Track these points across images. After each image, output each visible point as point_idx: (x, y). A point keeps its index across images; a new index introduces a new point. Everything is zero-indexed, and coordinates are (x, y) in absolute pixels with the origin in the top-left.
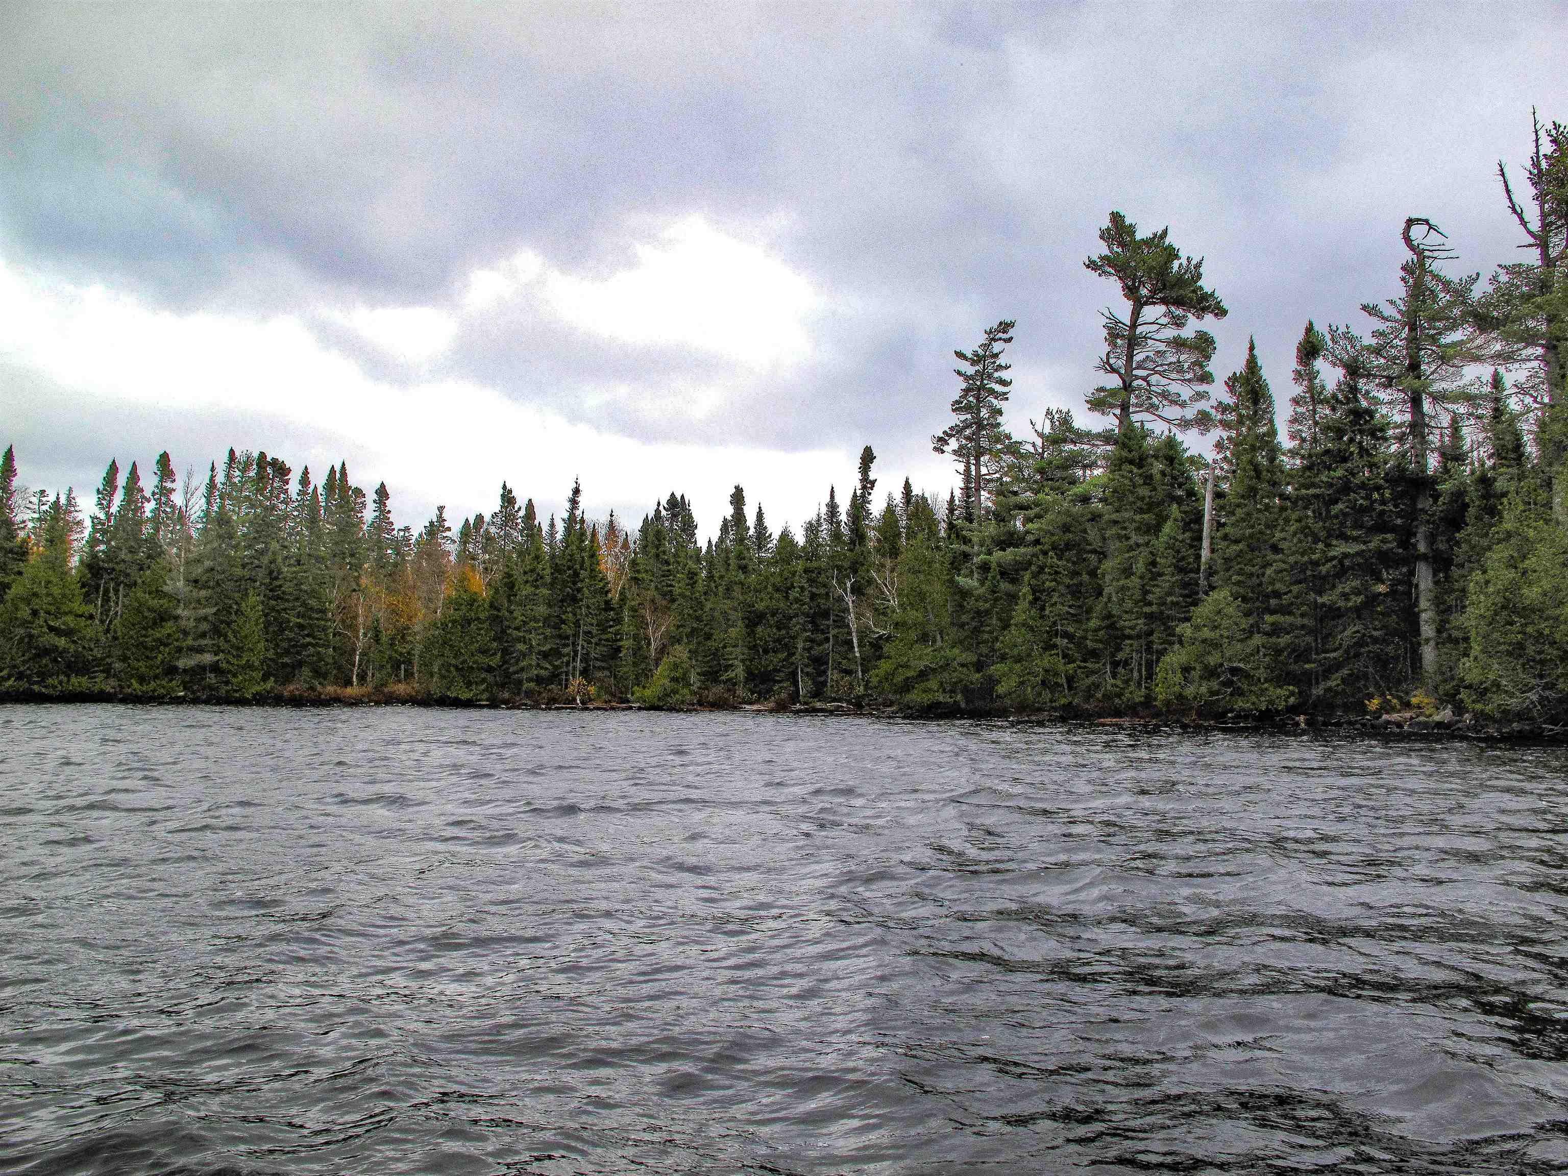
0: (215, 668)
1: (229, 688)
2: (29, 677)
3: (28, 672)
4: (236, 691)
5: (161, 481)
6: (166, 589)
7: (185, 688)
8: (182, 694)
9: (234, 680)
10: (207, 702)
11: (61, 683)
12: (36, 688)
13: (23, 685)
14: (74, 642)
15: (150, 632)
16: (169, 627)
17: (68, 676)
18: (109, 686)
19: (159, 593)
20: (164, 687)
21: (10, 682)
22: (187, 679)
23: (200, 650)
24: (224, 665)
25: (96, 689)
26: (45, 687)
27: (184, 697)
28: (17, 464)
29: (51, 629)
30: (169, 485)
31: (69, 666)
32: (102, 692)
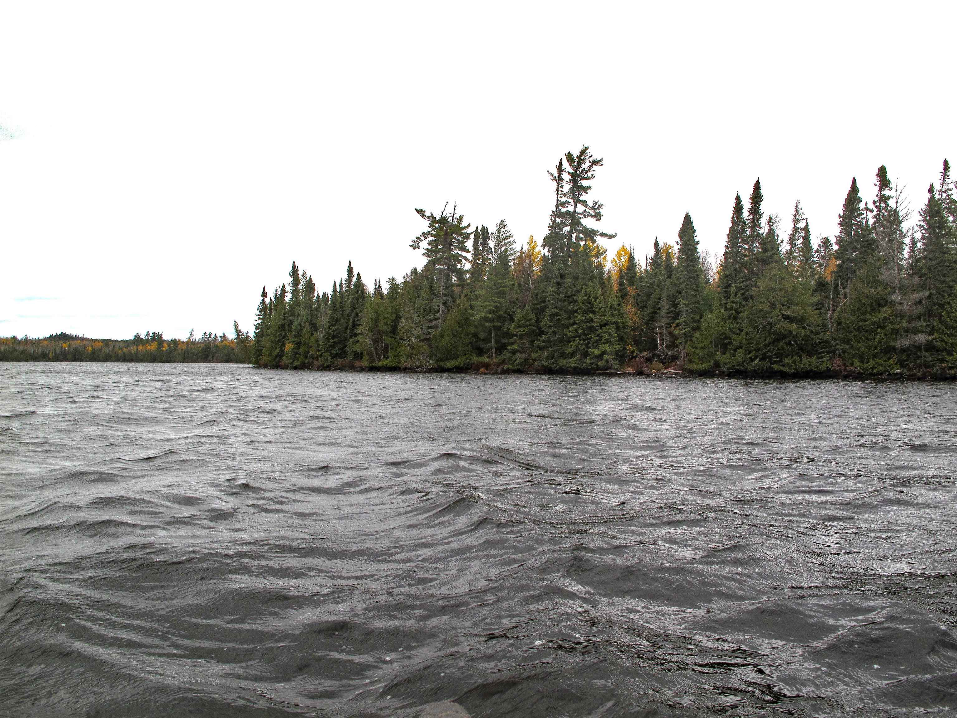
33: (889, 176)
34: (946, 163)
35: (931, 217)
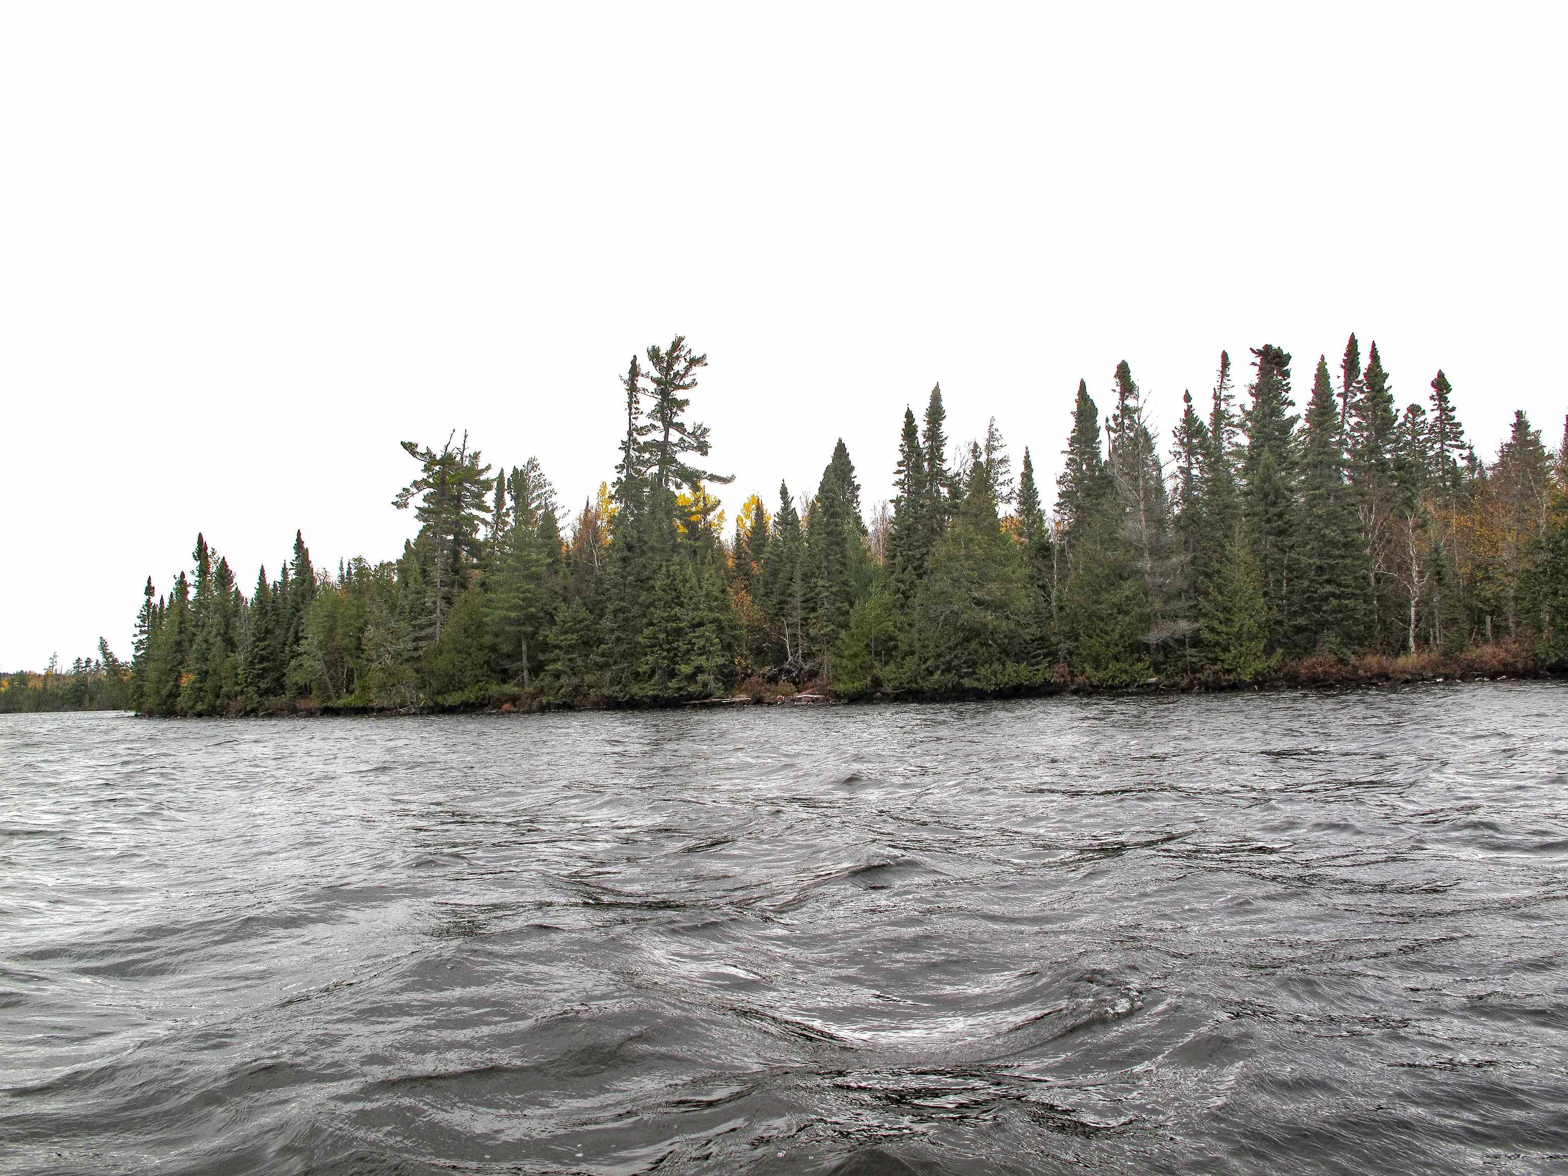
0: (1196, 641)
1: (1218, 667)
2: (958, 668)
3: (956, 662)
4: (1229, 671)
5: (1122, 399)
6: (1121, 534)
7: (1157, 671)
8: (1154, 680)
9: (1223, 656)
10: (1186, 691)
11: (994, 673)
12: (967, 682)
13: (951, 679)
14: (1007, 618)
15: (1104, 596)
16: (1128, 588)
17: (1003, 664)
18: (1057, 674)
19: (1111, 541)
20: (1126, 672)
21: (937, 676)
22: (1161, 658)
23: (1175, 617)
24: (1206, 635)
25: (1038, 680)
26: (979, 680)
27: (1157, 684)
28: (945, 404)
29: (979, 603)
30: (1131, 402)
31: (1005, 651)
32: (1047, 683)
33: (1134, 377)
34: (1225, 356)
35: (1190, 437)
